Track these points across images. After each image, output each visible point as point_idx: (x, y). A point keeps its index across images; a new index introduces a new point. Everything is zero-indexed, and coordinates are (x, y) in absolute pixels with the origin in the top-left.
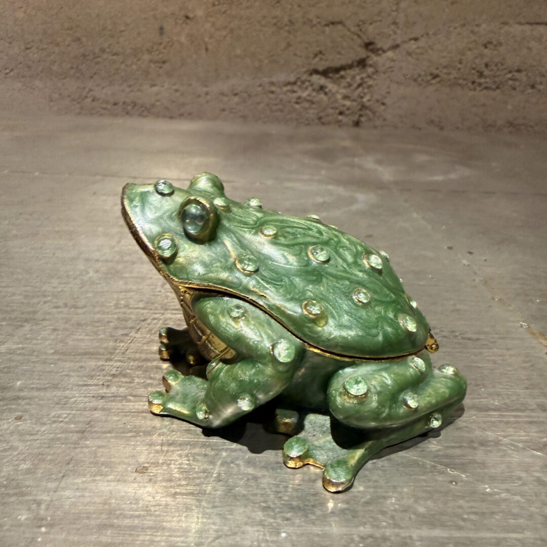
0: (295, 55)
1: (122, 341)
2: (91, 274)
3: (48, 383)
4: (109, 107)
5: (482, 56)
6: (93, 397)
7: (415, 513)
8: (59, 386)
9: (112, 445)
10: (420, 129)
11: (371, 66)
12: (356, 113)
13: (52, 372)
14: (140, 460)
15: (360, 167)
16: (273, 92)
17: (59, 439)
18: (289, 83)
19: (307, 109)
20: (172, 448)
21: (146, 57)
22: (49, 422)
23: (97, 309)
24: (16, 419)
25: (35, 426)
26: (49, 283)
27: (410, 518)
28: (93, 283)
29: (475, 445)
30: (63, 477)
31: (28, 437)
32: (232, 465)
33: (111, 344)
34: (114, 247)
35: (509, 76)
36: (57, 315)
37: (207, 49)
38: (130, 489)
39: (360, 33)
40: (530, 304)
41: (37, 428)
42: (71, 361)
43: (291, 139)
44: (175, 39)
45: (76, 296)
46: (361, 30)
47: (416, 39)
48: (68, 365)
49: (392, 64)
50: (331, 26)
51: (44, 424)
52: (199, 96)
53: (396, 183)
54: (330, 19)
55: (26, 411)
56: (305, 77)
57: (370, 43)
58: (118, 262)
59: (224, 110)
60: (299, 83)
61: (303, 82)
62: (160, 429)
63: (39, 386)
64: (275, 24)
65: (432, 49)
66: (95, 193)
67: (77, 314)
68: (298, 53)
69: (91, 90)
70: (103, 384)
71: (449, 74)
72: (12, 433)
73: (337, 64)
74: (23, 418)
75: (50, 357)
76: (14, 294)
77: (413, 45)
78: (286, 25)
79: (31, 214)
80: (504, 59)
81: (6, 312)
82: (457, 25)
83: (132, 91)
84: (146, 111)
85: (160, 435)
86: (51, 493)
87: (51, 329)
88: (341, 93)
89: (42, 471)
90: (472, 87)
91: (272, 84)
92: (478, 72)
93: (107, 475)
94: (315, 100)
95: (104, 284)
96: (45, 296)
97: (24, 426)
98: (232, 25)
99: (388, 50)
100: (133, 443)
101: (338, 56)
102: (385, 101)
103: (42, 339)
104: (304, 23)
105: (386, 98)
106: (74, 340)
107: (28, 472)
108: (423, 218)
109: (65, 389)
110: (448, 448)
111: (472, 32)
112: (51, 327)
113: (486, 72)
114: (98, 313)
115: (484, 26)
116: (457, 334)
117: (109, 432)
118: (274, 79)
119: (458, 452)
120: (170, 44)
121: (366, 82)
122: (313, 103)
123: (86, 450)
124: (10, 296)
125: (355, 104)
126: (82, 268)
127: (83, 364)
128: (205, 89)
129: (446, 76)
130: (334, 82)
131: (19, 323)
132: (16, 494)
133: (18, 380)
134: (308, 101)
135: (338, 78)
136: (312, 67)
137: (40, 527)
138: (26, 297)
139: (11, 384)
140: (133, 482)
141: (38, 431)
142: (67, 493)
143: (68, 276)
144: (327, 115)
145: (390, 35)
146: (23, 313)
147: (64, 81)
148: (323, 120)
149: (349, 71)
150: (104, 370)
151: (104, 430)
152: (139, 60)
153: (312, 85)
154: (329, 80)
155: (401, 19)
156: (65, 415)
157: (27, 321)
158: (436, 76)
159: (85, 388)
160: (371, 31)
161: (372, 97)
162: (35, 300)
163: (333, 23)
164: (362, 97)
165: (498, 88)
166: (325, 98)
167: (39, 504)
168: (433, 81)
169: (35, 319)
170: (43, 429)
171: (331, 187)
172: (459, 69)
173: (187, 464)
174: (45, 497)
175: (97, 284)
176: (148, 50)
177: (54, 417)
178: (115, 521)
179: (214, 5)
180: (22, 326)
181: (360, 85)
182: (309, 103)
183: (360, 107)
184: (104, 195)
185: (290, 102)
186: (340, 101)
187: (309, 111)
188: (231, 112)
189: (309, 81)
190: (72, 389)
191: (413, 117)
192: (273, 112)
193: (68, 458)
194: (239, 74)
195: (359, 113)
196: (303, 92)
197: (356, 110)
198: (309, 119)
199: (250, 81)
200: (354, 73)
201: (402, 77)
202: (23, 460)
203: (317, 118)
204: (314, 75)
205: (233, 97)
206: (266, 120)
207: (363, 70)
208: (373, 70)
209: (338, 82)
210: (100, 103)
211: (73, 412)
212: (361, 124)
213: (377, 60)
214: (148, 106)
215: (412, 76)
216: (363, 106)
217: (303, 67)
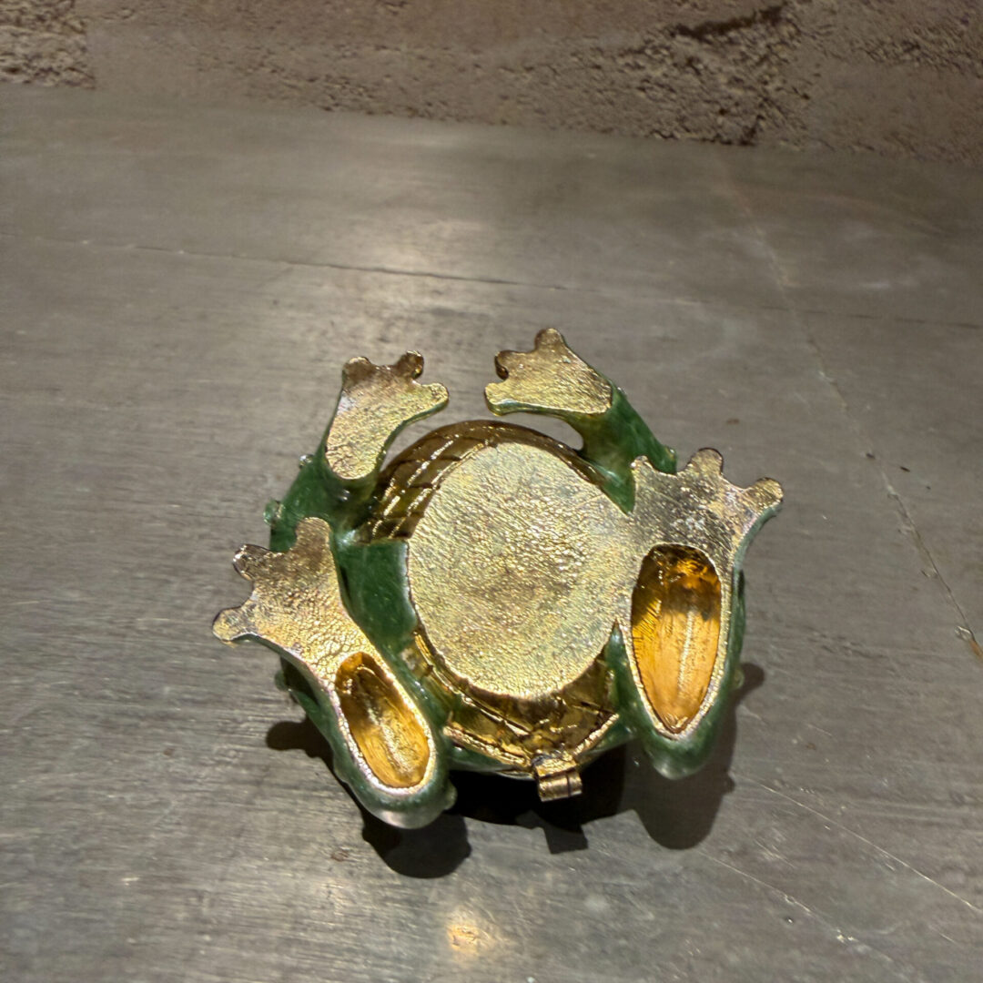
2: (271, 482)
3: (209, 693)
4: (301, 84)
7: (722, 966)
8: (225, 699)
9: (298, 810)
11: (789, 21)
12: (752, 112)
13: (213, 672)
14: (338, 838)
15: (740, 252)
16: (598, 67)
17: (225, 793)
18: (631, 51)
19: (660, 100)
22: (211, 762)
24: (165, 752)
25: (191, 767)
26: (206, 498)
27: (715, 972)
29: (834, 857)
30: (232, 856)
31: (183, 786)
34: (303, 427)
38: (322, 886)
41: (195, 770)
48: (237, 660)
49: (830, 20)
51: (204, 765)
52: (462, 70)
55: (176, 740)
56: (661, 39)
59: (505, 98)
60: (649, 52)
63: (195, 697)
66: (276, 303)
69: (270, 53)
71: (940, 43)
72: (160, 778)
73: (722, 17)
74: (176, 753)
76: (154, 518)
79: (174, 347)
81: (144, 552)
83: (344, 57)
86: (217, 882)
87: (209, 591)
88: (728, 73)
89: (202, 844)
91: (600, 50)
93: (291, 860)
94: (676, 84)
96: (200, 524)
97: (178, 766)
100: (329, 809)
102: (809, 93)
105: (812, 85)
107: (188, 844)
108: (835, 384)
109: (233, 706)
110: (791, 859)
112: (210, 587)
116: (848, 644)
117: (296, 788)
118: (602, 43)
119: (807, 866)
121: (776, 55)
122: (672, 90)
123: (263, 815)
124: (148, 521)
125: (751, 94)
126: (255, 467)
128: (474, 57)
129: (932, 47)
130: (716, 52)
131: (164, 576)
132: (169, 879)
133: (166, 683)
134: (662, 86)
135: (722, 45)
136: (675, 22)
137: (203, 933)
138: (171, 524)
139: (156, 691)
140: (327, 875)
141: (197, 777)
143: (233, 485)
144: (697, 115)
146: (169, 556)
147: (224, 33)
148: (687, 124)
149: (744, 31)
151: (289, 782)
153: (672, 56)
154: (706, 46)
156: (232, 753)
157: (175, 572)
158: (912, 47)
159: (261, 705)
161: (784, 81)
162: (186, 532)
164: (766, 83)
166: (696, 82)
167: (200, 896)
168: (908, 57)
169: (187, 570)
170: (205, 772)
171: (680, 301)
172: (961, 35)
174: (207, 887)
177: (218, 755)
178: (302, 934)
180: (167, 582)
181: (764, 59)
182: (664, 90)
183: (760, 100)
184: (291, 306)
185: (629, 87)
186: (723, 87)
187: (663, 105)
188: (519, 102)
189: (668, 48)
190: (241, 707)
191: (860, 124)
192: (595, 104)
193: (238, 825)
194: (539, 30)
195: (757, 112)
196: (654, 69)
197: (752, 106)
198: (662, 120)
199: (556, 43)
200: (755, 34)
201: (847, 46)
202: (178, 824)
203: (677, 120)
204: (679, 37)
205: (525, 74)
206: (582, 118)
207: (772, 29)
208: (792, 29)
209: (721, 50)
210: (286, 78)
211: (245, 748)
212: (759, 134)
213: (802, 12)
214: (369, 86)
215: (867, 44)
216: (766, 100)
217: (660, 21)
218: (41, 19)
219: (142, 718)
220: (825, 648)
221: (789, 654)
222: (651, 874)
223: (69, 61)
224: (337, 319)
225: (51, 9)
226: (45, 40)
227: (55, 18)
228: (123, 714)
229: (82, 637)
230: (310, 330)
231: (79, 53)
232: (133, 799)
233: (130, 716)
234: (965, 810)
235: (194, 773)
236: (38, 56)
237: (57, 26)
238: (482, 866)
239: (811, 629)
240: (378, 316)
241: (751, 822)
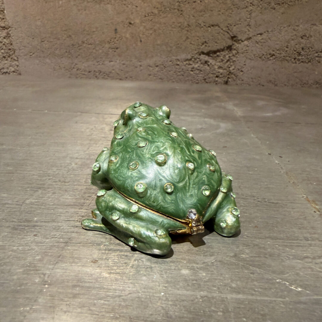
0: (191, 43)
1: (87, 200)
2: (73, 165)
3: (50, 219)
4: (86, 73)
5: (300, 43)
6: (72, 226)
7: (230, 287)
8: (56, 221)
9: (80, 249)
10: (263, 86)
11: (235, 49)
12: (226, 76)
13: (52, 214)
14: (94, 257)
15: (224, 108)
16: (178, 65)
17: (55, 246)
18: (187, 60)
19: (198, 74)
20: (110, 252)
21: (107, 46)
22: (50, 237)
23: (76, 183)
24: (34, 235)
25: (43, 239)
26: (52, 169)
27: (227, 289)
28: (74, 170)
29: (267, 256)
30: (56, 263)
31: (40, 244)
32: (140, 261)
33: (83, 201)
34: (85, 151)
35: (316, 55)
36: (55, 186)
37: (141, 41)
38: (89, 270)
39: (228, 31)
40: (310, 185)
41: (44, 240)
42: (62, 209)
43: (187, 92)
44: (123, 35)
45: (65, 176)
46: (229, 29)
47: (261, 34)
48: (60, 210)
49: (247, 48)
50: (212, 27)
51: (48, 238)
52: (136, 67)
53: (244, 117)
54: (211, 23)
55: (39, 232)
56: (196, 56)
57: (235, 37)
58: (87, 159)
59: (150, 75)
60: (193, 60)
61: (195, 59)
62: (105, 243)
63: (45, 220)
64: (180, 27)
65: (270, 40)
66: (76, 122)
67: (66, 185)
68: (192, 42)
69: (76, 64)
70: (77, 221)
71: (281, 54)
72: (32, 242)
73: (215, 48)
74: (37, 235)
75: (51, 206)
77: (259, 38)
78: (186, 27)
79: (43, 133)
80: (313, 45)
81: (30, 184)
82: (285, 26)
83: (99, 64)
84: (107, 75)
85: (105, 245)
86: (51, 270)
88: (218, 65)
89: (46, 260)
90: (294, 62)
91: (178, 60)
92: (298, 53)
93: (77, 263)
94: (202, 69)
95: (80, 171)
96: (49, 176)
97: (38, 239)
98: (155, 28)
99: (245, 40)
100: (91, 249)
101: (216, 44)
102: (243, 70)
103: (47, 197)
104: (197, 26)
105: (244, 68)
106: (63, 199)
107: (40, 260)
108: (257, 137)
109: (58, 222)
110: (252, 257)
111: (294, 30)
112: (52, 192)
113: (303, 53)
114: (76, 185)
115: (301, 26)
116: (266, 200)
117: (79, 243)
118: (179, 57)
119: (257, 259)
120: (121, 38)
121: (232, 59)
122: (201, 71)
123: (68, 251)
124: (32, 176)
125: (225, 71)
126: (69, 162)
127: (68, 211)
128: (140, 63)
129: (278, 55)
130: (213, 59)
131: (36, 189)
132: (33, 270)
133: (36, 217)
134: (198, 70)
135: (215, 57)
136: (200, 51)
137: (45, 285)
138: (40, 176)
139: (32, 219)
140: (90, 267)
141: (45, 242)
142: (58, 270)
143: (61, 166)
144: (209, 78)
145: (246, 32)
146: (38, 184)
147: (62, 59)
148: (207, 81)
149: (222, 53)
150: (78, 213)
151: (77, 242)
152: (103, 47)
153: (200, 61)
154: (210, 58)
155: (252, 23)
156: (58, 235)
157: (40, 188)
158: (274, 55)
159: (68, 222)
160: (235, 30)
161: (235, 67)
162: (44, 178)
163: (213, 26)
164: (229, 68)
165: (309, 62)
166: (208, 68)
167: (44, 275)
168: (271, 58)
169: (44, 188)
170: (47, 240)
171: (206, 120)
172: (286, 51)
173: (117, 260)
174: (48, 272)
175: (76, 170)
176: (108, 42)
177: (52, 235)
178: (81, 284)
179: (145, 16)
180: (37, 191)
181: (228, 61)
182: (199, 71)
183: (228, 73)
184: (82, 123)
185: (188, 70)
186: (217, 70)
187: (199, 75)
188: (154, 76)
189: (199, 59)
190: (62, 222)
191: (259, 78)
192: (178, 76)
193: (59, 255)
194: (159, 54)
195: (228, 76)
196: (195, 65)
197: (226, 75)
198: (199, 80)
199: (165, 58)
200: (225, 53)
201: (253, 56)
202: (37, 255)
203: (203, 79)
204: (202, 55)
205: (156, 68)
206: (174, 80)
207: (230, 52)
208: (236, 52)
209: (215, 59)
210: (81, 71)
211: (62, 233)
212: (229, 83)
213: (238, 46)
214: (108, 73)
215: (259, 55)
216: (230, 72)
217: (196, 50)
218: (4, 57)
219: (27, 227)
220: (259, 201)
221: (247, 203)
222: (204, 263)
223: (13, 69)
224: (96, 126)
225: (8, 54)
226: (5, 63)
227: (9, 57)
228: (20, 226)
229: (7, 206)
230: (88, 128)
231: (16, 67)
232: (21, 248)
233: (23, 226)
234: (309, 242)
235: (44, 241)
236: (3, 68)
237: (9, 59)
238: (145, 263)
239: (254, 197)
240: (110, 125)
241: (238, 247)
